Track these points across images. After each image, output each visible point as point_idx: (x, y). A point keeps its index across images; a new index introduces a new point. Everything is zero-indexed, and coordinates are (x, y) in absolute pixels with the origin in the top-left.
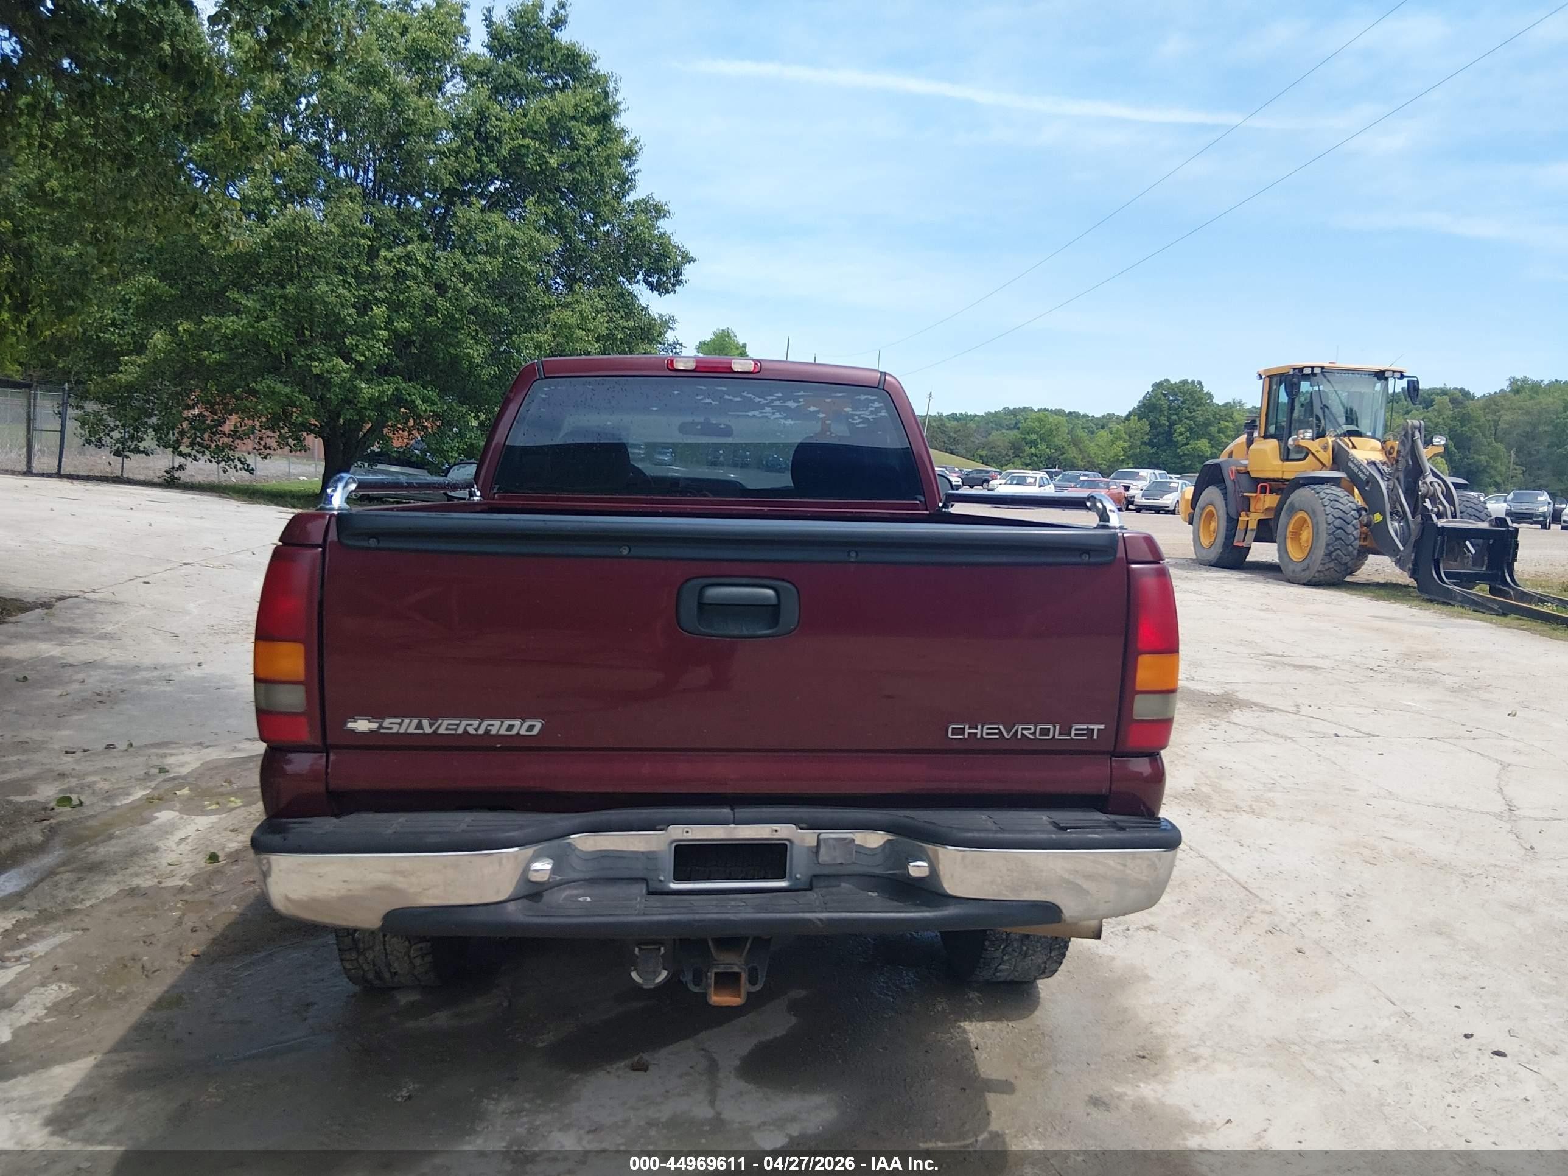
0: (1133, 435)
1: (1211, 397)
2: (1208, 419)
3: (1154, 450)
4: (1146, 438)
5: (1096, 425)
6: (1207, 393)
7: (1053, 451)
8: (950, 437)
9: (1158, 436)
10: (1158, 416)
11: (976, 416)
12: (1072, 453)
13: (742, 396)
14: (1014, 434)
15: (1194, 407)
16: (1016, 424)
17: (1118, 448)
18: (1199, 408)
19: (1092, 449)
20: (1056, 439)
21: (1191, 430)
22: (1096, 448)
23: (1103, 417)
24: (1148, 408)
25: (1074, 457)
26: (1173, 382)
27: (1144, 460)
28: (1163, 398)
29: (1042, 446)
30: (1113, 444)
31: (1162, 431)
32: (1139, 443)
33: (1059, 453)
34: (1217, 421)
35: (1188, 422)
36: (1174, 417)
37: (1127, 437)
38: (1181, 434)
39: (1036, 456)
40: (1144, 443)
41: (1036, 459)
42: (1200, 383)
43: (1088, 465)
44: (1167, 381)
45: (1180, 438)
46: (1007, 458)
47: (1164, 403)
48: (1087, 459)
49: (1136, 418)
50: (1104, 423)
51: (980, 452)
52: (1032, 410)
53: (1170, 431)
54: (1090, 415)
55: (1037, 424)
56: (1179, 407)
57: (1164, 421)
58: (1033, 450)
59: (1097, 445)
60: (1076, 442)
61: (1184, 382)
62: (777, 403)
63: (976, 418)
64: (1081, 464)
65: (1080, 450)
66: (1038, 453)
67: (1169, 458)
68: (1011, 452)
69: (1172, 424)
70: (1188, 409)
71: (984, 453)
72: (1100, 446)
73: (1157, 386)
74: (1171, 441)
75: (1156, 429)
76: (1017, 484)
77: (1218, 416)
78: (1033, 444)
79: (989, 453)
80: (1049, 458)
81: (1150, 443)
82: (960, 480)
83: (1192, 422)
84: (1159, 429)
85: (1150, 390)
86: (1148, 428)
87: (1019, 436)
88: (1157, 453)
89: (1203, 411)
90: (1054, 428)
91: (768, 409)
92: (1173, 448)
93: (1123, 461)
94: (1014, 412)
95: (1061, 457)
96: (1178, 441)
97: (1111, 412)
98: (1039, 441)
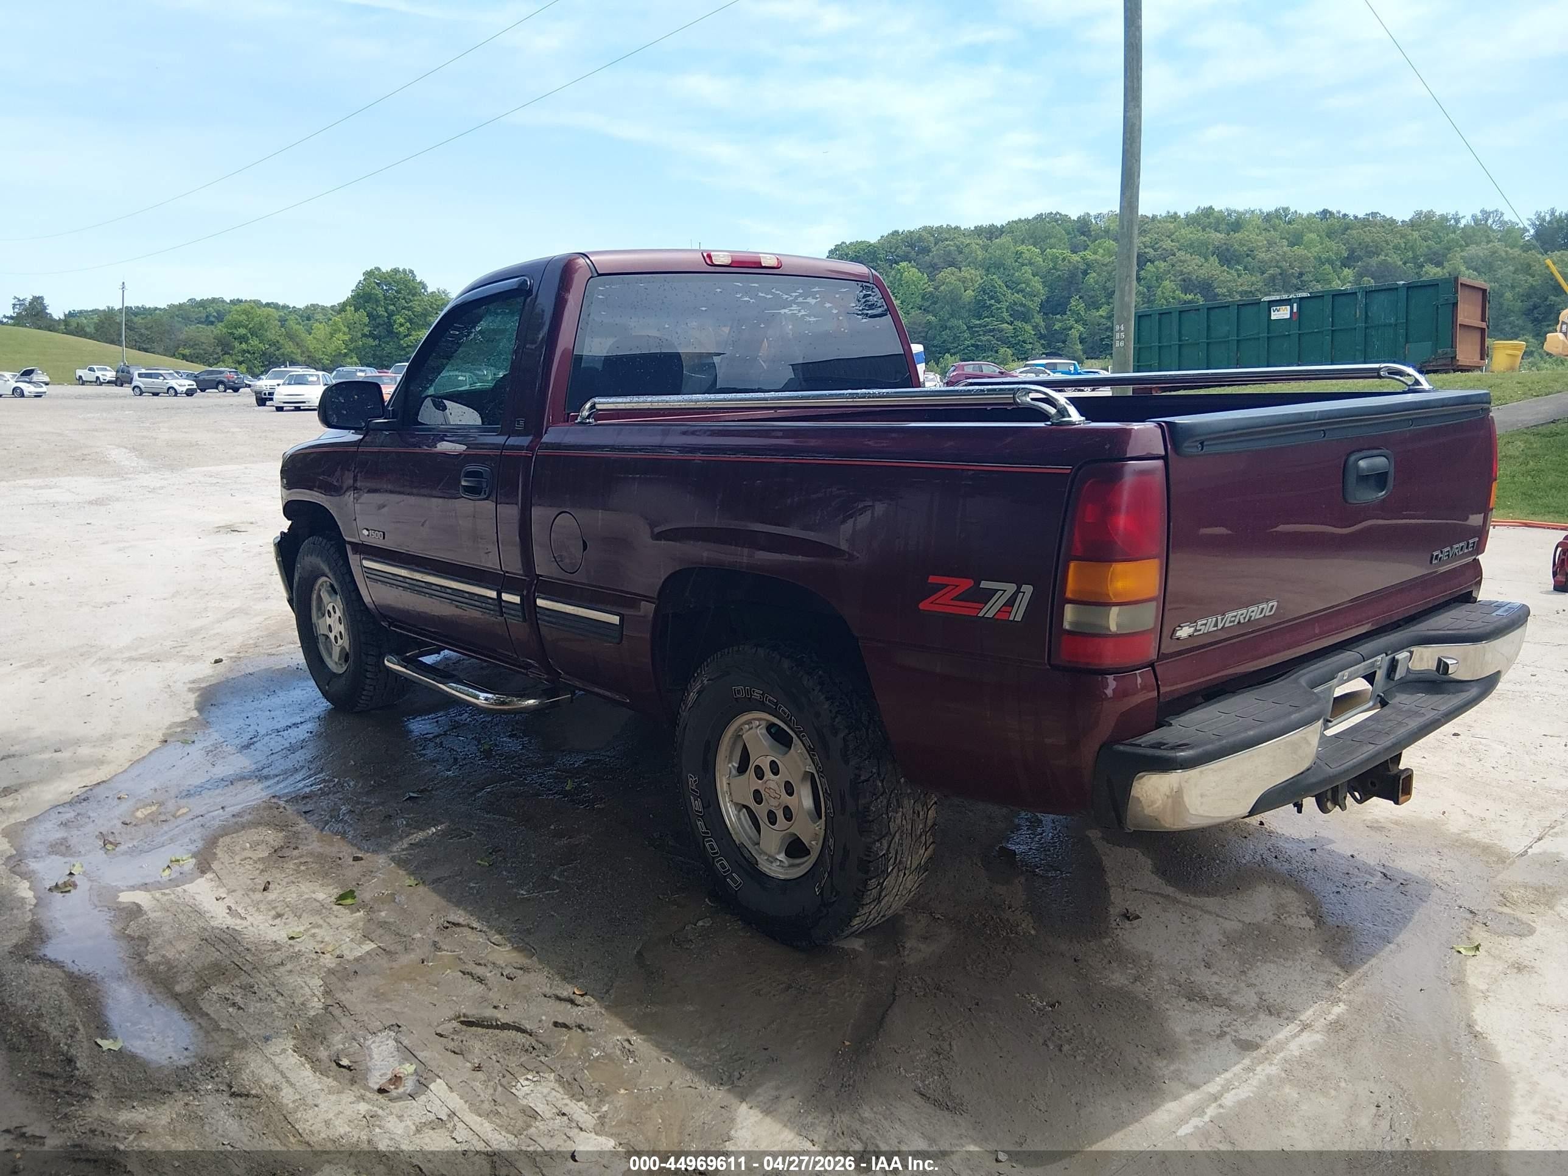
0: (351, 327)
1: (424, 287)
2: (426, 309)
3: (377, 342)
4: (366, 330)
5: (301, 316)
6: (420, 282)
7: (267, 346)
8: (141, 335)
9: (378, 327)
10: (375, 307)
11: (156, 309)
12: (289, 347)
13: (772, 293)
14: (220, 329)
15: (410, 297)
16: (207, 316)
17: (339, 341)
18: (416, 298)
19: (310, 342)
20: (268, 333)
21: (410, 321)
22: (315, 341)
23: (307, 307)
24: (362, 298)
25: (292, 352)
26: (384, 270)
27: (367, 353)
28: (376, 287)
29: (254, 342)
30: (332, 336)
31: (382, 322)
32: (359, 335)
33: (273, 348)
34: (434, 311)
35: (406, 312)
36: (391, 307)
37: (346, 330)
38: (402, 325)
39: (248, 352)
40: (364, 335)
41: (249, 356)
42: (411, 272)
43: (309, 361)
44: (378, 269)
45: (401, 329)
46: (215, 356)
47: (378, 292)
48: (307, 354)
49: (353, 308)
50: (309, 315)
51: (181, 350)
52: (223, 301)
53: (390, 322)
54: (291, 306)
55: (244, 317)
56: (395, 297)
57: (381, 311)
58: (244, 346)
59: (314, 338)
60: (291, 336)
61: (396, 271)
62: (800, 300)
63: (157, 312)
64: (300, 359)
65: (297, 344)
66: (250, 348)
67: (393, 350)
68: (219, 350)
69: (391, 315)
70: (404, 298)
71: (187, 352)
72: (318, 340)
73: (369, 274)
74: (392, 332)
75: (375, 319)
76: (295, 384)
77: (435, 307)
78: (242, 339)
79: (193, 352)
80: (264, 354)
81: (371, 335)
82: (194, 383)
83: (410, 313)
84: (378, 321)
85: (362, 278)
86: (366, 320)
87: (225, 330)
88: (380, 345)
89: (420, 301)
90: (264, 320)
91: (794, 307)
92: (396, 339)
93: (346, 355)
94: (203, 304)
95: (277, 353)
96: (399, 333)
97: (315, 303)
98: (249, 335)
